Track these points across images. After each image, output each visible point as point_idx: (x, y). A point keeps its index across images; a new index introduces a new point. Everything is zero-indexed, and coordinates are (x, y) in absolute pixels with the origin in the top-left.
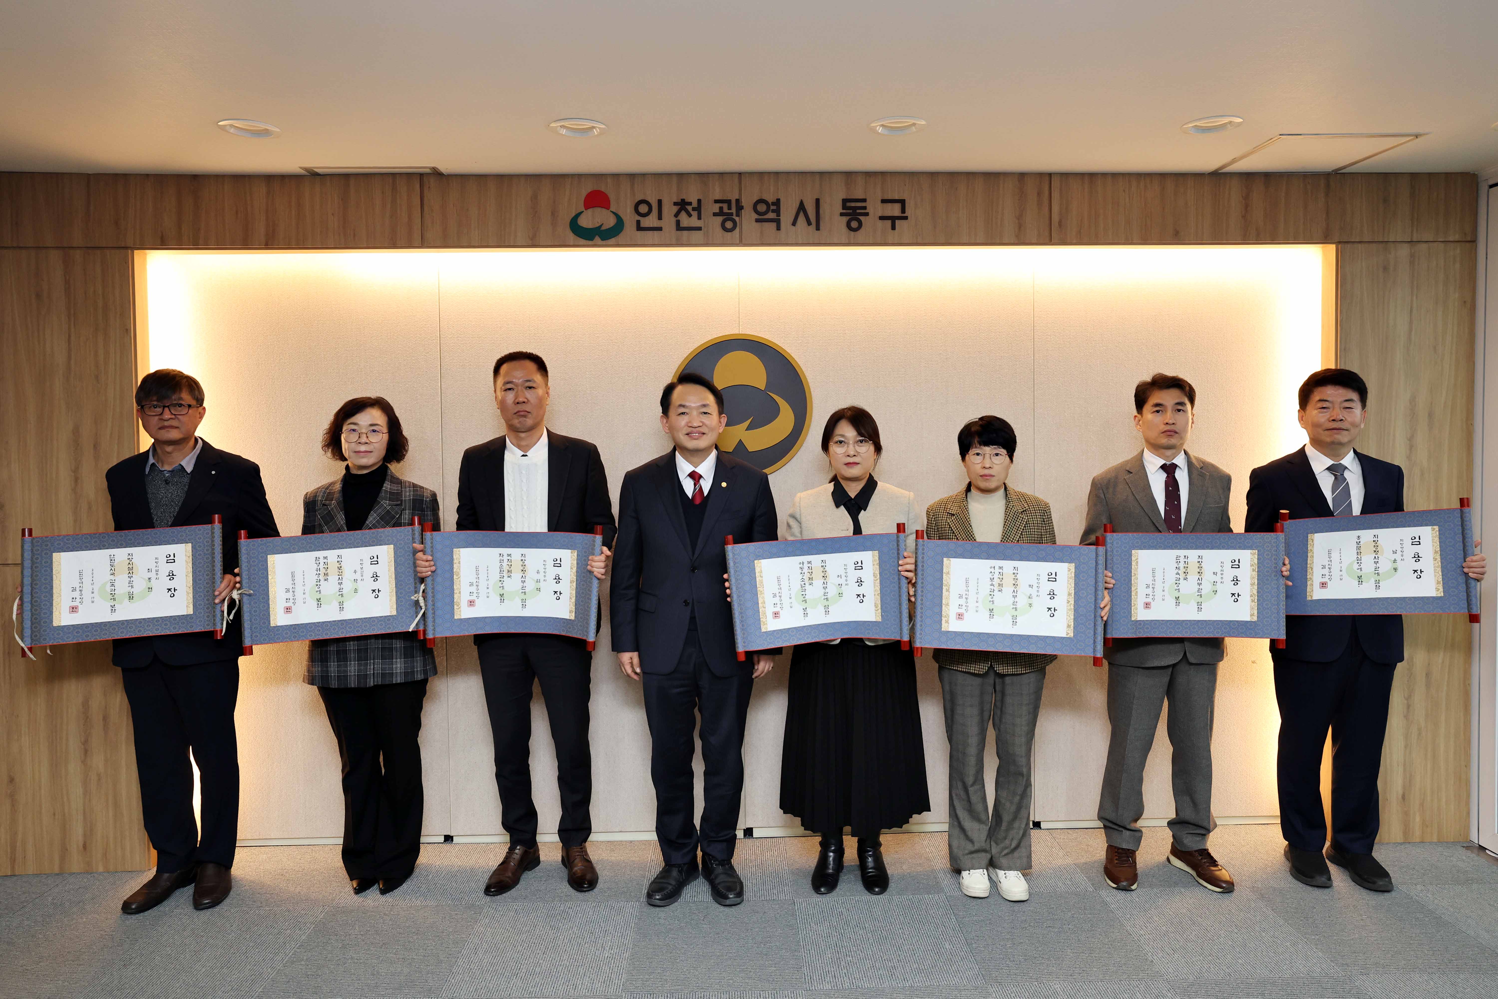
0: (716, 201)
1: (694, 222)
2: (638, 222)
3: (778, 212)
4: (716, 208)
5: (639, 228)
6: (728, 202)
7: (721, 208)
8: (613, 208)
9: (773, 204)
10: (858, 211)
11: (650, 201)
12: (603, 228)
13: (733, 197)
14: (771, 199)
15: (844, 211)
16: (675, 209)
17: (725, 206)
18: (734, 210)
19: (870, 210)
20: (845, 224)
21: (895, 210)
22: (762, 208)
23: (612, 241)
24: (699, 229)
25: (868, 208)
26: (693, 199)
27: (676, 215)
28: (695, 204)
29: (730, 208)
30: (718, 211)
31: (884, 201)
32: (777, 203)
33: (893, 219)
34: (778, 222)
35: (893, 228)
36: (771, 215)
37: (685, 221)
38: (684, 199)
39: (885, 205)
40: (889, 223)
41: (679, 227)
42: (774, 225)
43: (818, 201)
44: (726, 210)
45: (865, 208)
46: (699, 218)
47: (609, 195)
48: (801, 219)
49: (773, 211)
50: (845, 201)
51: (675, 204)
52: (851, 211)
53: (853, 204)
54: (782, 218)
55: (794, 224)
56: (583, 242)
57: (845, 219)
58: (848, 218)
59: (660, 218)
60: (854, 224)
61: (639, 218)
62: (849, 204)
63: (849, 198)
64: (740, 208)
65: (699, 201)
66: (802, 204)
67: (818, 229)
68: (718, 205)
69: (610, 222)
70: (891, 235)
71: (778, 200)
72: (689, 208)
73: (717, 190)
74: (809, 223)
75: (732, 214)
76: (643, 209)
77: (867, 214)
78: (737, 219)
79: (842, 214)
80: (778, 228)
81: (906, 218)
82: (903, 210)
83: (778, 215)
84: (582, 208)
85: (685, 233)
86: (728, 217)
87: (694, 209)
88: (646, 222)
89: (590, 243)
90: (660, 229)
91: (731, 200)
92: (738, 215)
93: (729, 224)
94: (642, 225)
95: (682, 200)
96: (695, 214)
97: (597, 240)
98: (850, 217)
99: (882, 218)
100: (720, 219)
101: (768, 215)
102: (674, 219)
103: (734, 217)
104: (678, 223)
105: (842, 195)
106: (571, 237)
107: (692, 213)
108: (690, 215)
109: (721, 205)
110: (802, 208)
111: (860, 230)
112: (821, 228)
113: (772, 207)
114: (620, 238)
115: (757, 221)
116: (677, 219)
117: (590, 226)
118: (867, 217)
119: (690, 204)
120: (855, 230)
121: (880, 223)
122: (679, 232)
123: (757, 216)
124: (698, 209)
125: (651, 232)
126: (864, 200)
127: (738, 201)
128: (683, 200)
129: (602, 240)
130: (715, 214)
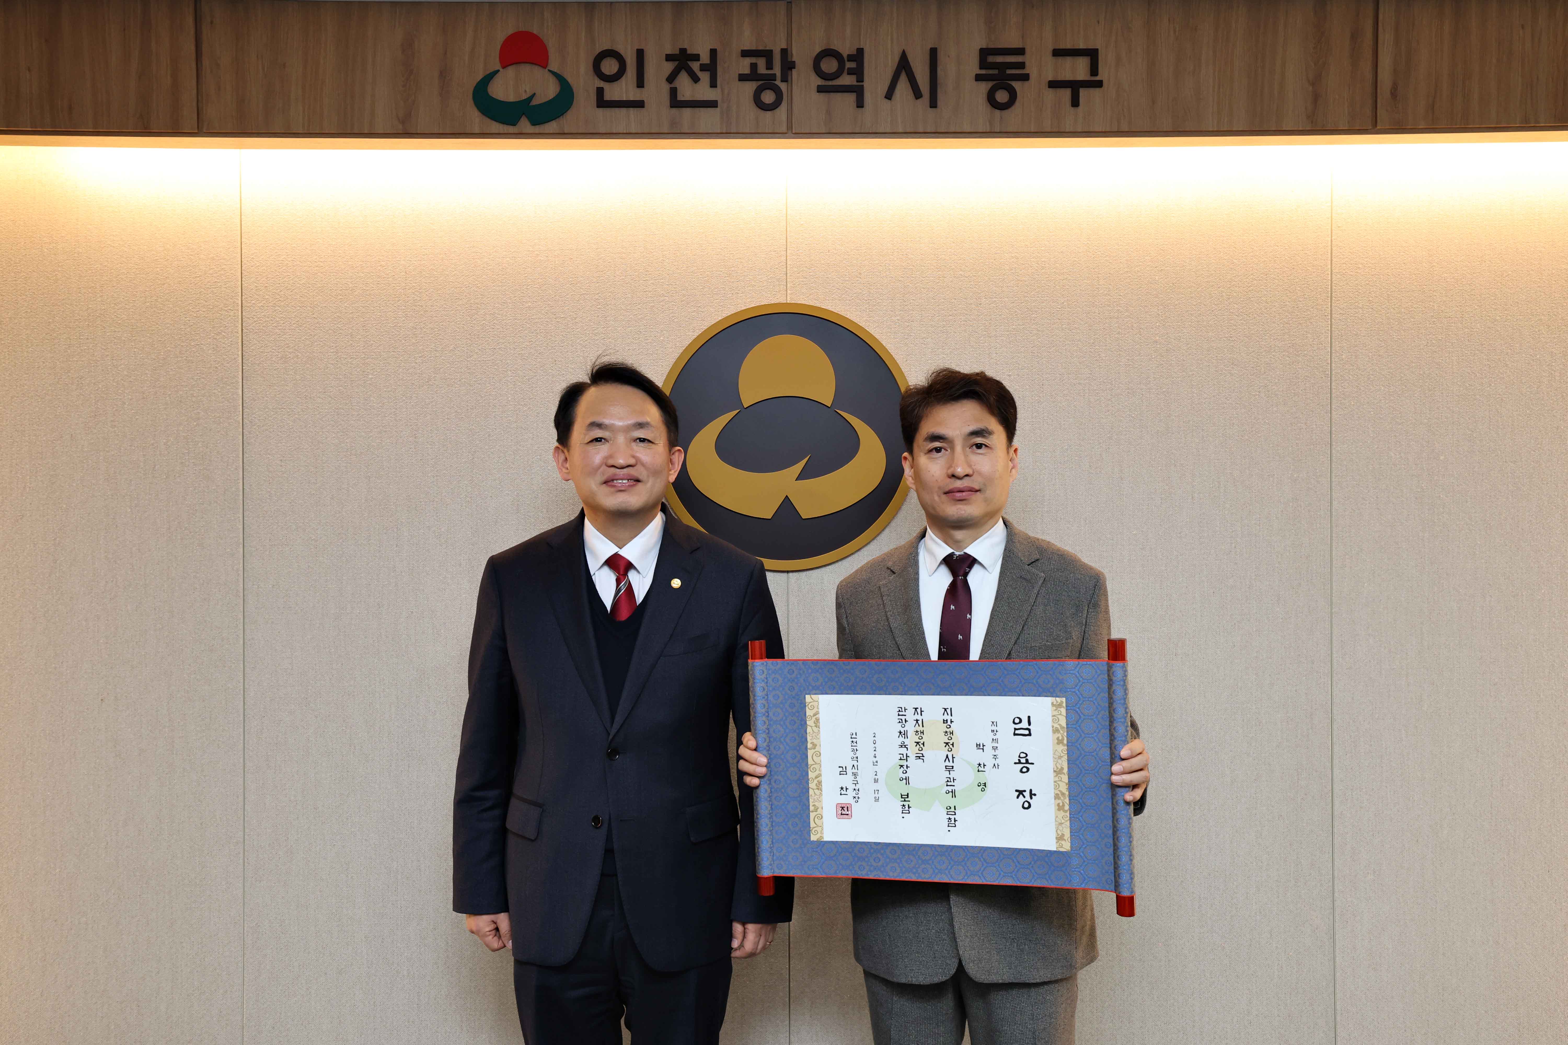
0: (745, 54)
1: (703, 91)
2: (600, 92)
3: (858, 73)
4: (744, 67)
5: (602, 102)
6: (768, 55)
7: (754, 66)
8: (554, 65)
9: (851, 58)
10: (1009, 72)
11: (622, 52)
12: (535, 102)
13: (777, 45)
14: (846, 49)
15: (983, 72)
16: (669, 67)
17: (761, 63)
18: (777, 70)
19: (1032, 69)
20: (985, 96)
21: (1079, 69)
22: (829, 65)
23: (552, 126)
24: (713, 104)
25: (1027, 64)
26: (702, 48)
27: (671, 79)
28: (705, 59)
29: (769, 66)
30: (747, 71)
31: (1058, 53)
32: (858, 56)
33: (1075, 87)
34: (858, 91)
35: (1075, 103)
36: (847, 80)
37: (687, 89)
38: (685, 50)
39: (1060, 60)
40: (1067, 93)
41: (676, 102)
42: (851, 98)
43: (933, 53)
44: (762, 69)
45: (1022, 65)
46: (713, 85)
47: (546, 42)
48: (903, 87)
49: (851, 72)
50: (984, 53)
51: (669, 58)
52: (996, 72)
53: (1000, 59)
54: (867, 84)
55: (889, 96)
56: (496, 127)
57: (984, 87)
58: (990, 84)
59: (640, 84)
60: (1002, 96)
61: (602, 84)
62: (991, 59)
63: (991, 46)
64: (788, 66)
65: (713, 53)
66: (904, 58)
67: (933, 104)
68: (747, 61)
69: (548, 90)
70: (1070, 116)
71: (860, 51)
72: (695, 66)
73: (747, 33)
74: (918, 95)
75: (773, 77)
76: (610, 67)
77: (1025, 78)
78: (783, 86)
79: (978, 78)
80: (860, 104)
81: (1099, 84)
82: (1094, 70)
83: (860, 79)
84: (498, 66)
85: (687, 112)
86: (766, 83)
87: (703, 68)
88: (614, 92)
89: (511, 129)
90: (639, 104)
91: (772, 51)
92: (784, 79)
93: (768, 97)
94: (607, 97)
95: (680, 49)
96: (705, 77)
97: (524, 124)
98: (995, 82)
99: (1054, 84)
100: (750, 87)
101: (841, 78)
102: (666, 88)
103: (778, 82)
104: (674, 92)
105: (980, 41)
106: (475, 117)
107: (700, 74)
108: (696, 79)
109: (753, 60)
110: (904, 65)
111: (1013, 108)
112: (939, 103)
113: (849, 65)
114: (568, 121)
115: (821, 90)
116: (672, 86)
117: (512, 98)
118: (1026, 83)
119: (696, 57)
120: (1003, 106)
121: (1050, 95)
122: (674, 110)
123: (820, 82)
124: (711, 68)
125: (623, 111)
126: (1021, 51)
127: (784, 52)
128: (683, 51)
129: (534, 124)
130: (742, 78)
